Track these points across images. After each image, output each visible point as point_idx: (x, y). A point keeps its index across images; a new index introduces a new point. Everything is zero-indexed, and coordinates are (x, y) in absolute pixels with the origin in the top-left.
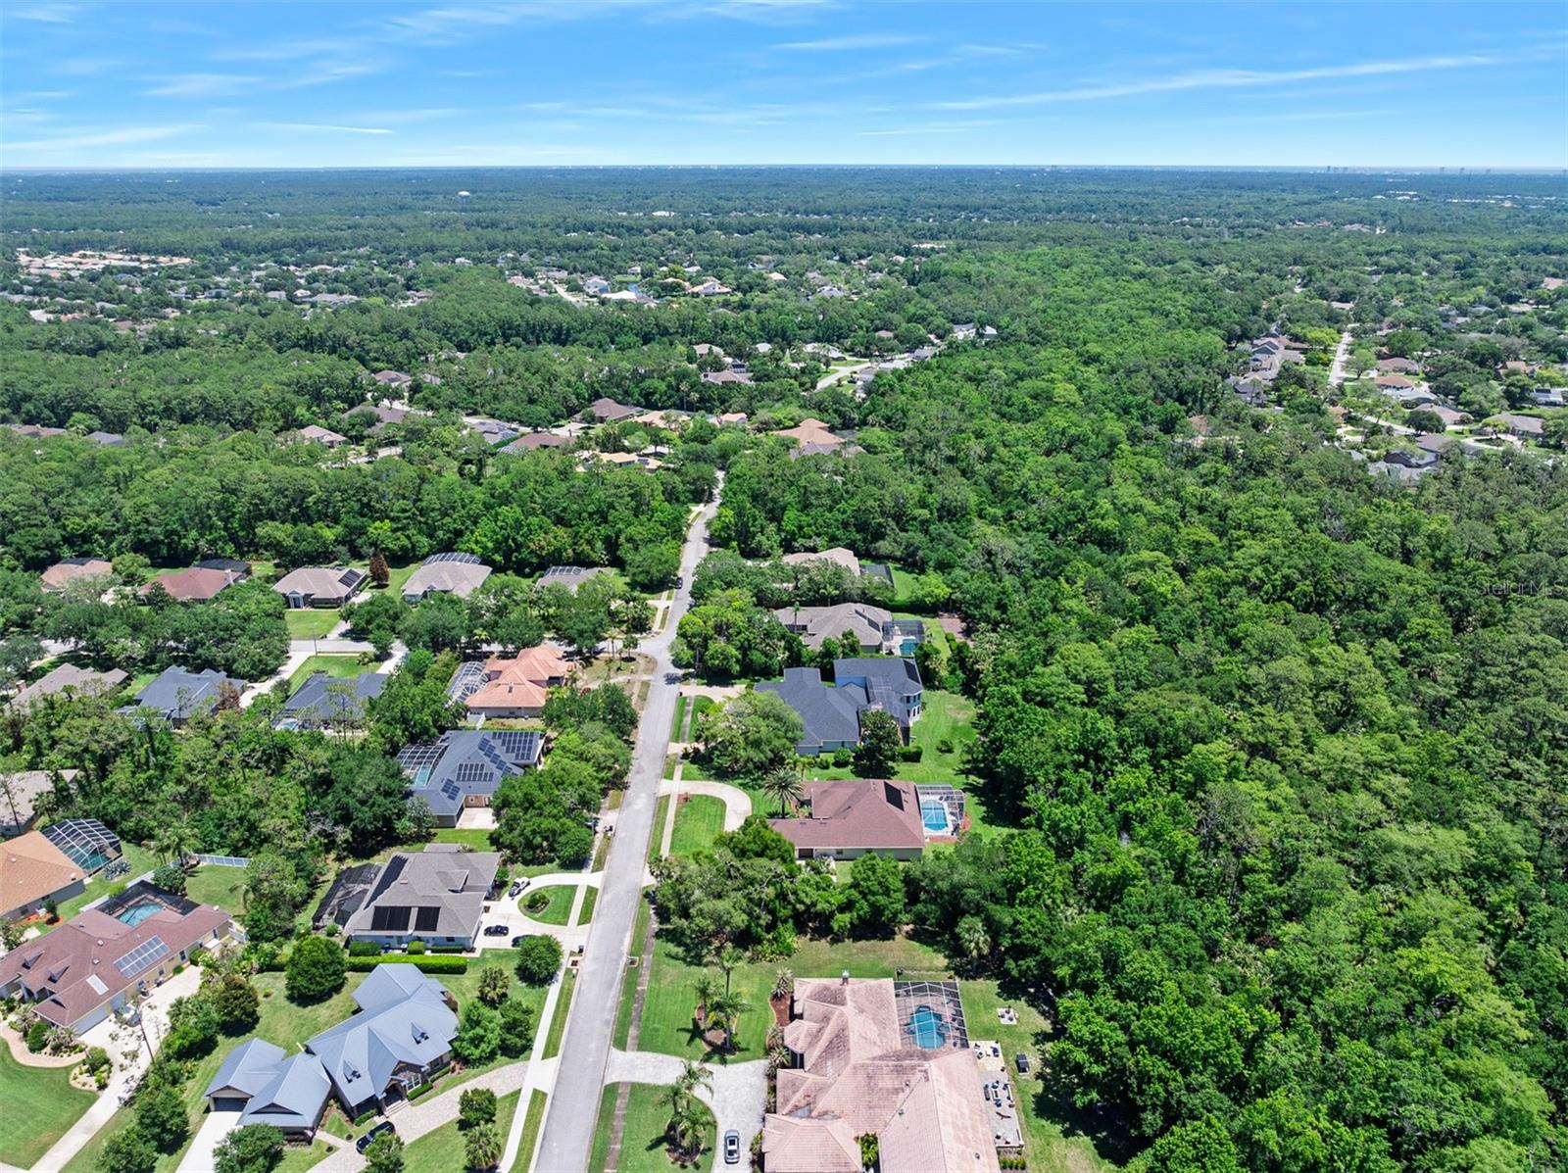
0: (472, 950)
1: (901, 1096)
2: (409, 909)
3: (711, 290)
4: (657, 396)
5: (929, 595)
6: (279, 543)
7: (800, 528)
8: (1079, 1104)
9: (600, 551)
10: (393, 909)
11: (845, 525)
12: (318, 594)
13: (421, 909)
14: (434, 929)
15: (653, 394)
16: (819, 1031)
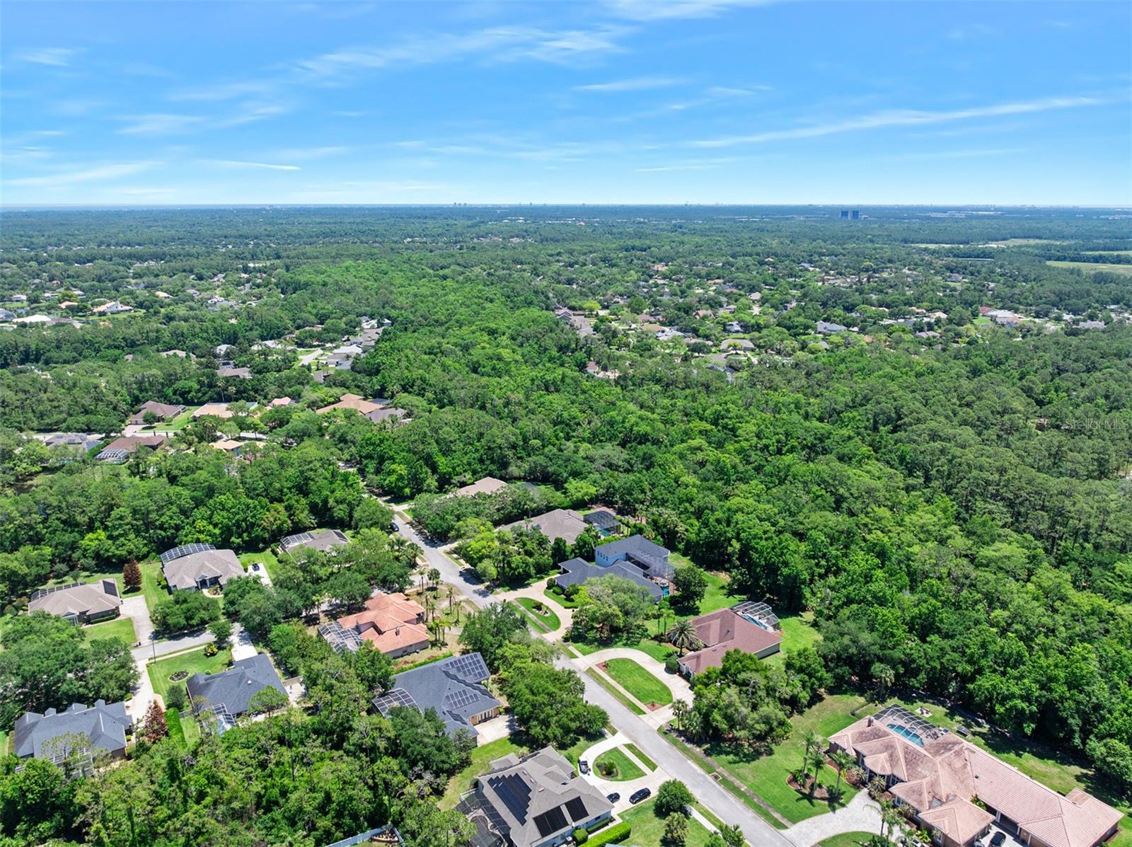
0: (612, 820)
1: (969, 767)
2: (558, 808)
3: (114, 309)
4: (193, 394)
5: (586, 494)
6: (14, 573)
7: (454, 469)
8: (1029, 733)
9: (305, 517)
10: (547, 813)
11: (481, 461)
12: (93, 609)
13: (567, 804)
14: (587, 815)
15: (189, 392)
16: (891, 756)
